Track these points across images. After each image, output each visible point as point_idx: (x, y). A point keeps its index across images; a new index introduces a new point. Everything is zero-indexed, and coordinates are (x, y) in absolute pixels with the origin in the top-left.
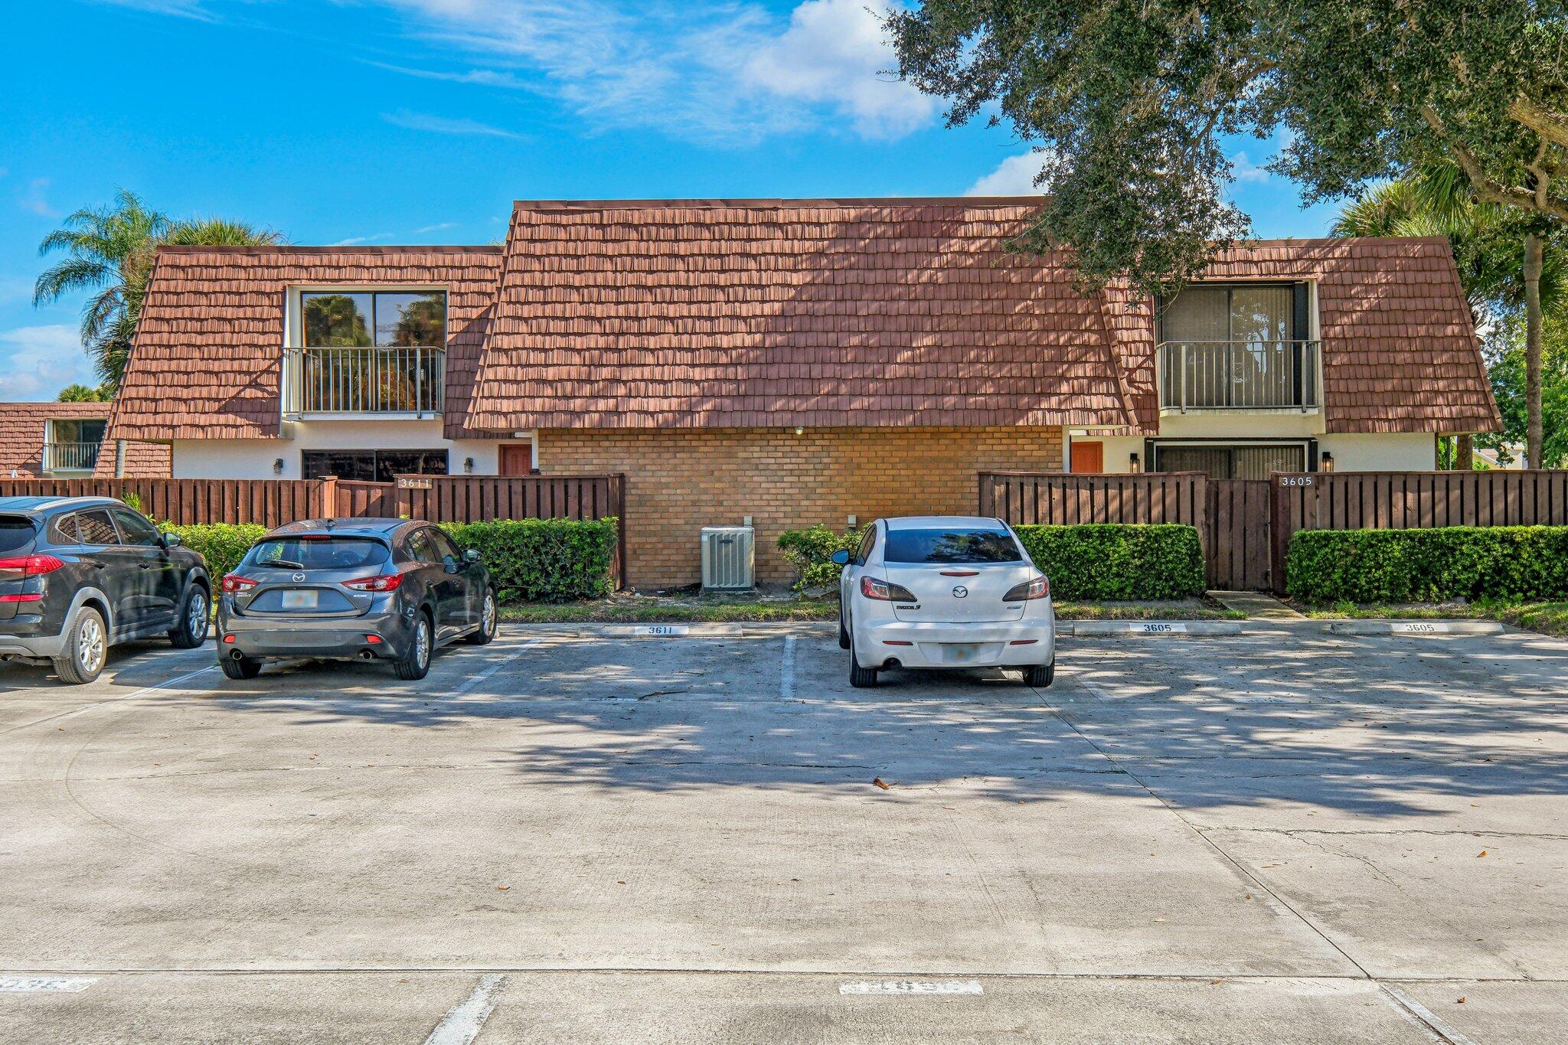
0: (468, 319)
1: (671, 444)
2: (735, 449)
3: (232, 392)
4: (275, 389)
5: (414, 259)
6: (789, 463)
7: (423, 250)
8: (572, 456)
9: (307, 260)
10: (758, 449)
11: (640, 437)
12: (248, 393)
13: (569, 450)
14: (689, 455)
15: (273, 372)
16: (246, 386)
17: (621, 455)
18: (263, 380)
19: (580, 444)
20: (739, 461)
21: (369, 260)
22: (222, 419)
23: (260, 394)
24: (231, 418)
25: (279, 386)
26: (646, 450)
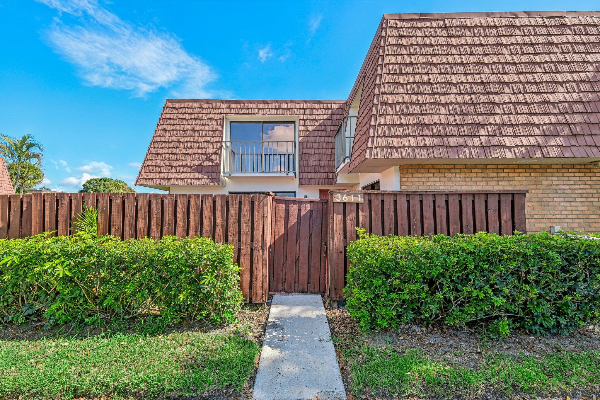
0: (308, 131)
1: (495, 175)
2: (540, 179)
3: (198, 163)
4: (218, 162)
5: (282, 105)
6: (579, 188)
7: (286, 102)
8: (425, 183)
9: (234, 106)
10: (556, 179)
11: (473, 171)
12: (205, 163)
13: (423, 179)
14: (508, 183)
15: (217, 154)
16: (204, 161)
17: (460, 183)
18: (213, 157)
19: (431, 175)
20: (543, 187)
21: (262, 106)
22: (192, 175)
23: (211, 164)
24: (196, 175)
25: (220, 160)
26: (478, 179)
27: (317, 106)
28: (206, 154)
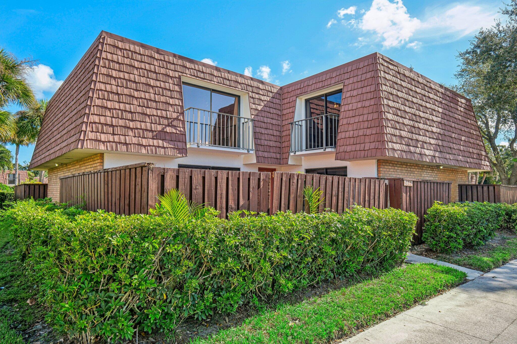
27: (261, 86)
28: (167, 118)
